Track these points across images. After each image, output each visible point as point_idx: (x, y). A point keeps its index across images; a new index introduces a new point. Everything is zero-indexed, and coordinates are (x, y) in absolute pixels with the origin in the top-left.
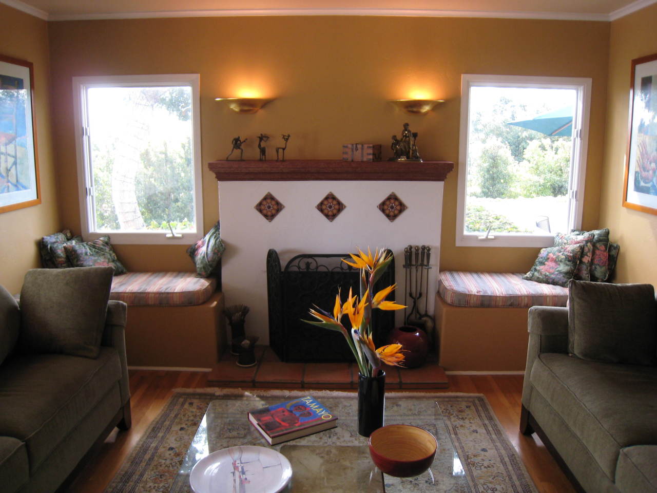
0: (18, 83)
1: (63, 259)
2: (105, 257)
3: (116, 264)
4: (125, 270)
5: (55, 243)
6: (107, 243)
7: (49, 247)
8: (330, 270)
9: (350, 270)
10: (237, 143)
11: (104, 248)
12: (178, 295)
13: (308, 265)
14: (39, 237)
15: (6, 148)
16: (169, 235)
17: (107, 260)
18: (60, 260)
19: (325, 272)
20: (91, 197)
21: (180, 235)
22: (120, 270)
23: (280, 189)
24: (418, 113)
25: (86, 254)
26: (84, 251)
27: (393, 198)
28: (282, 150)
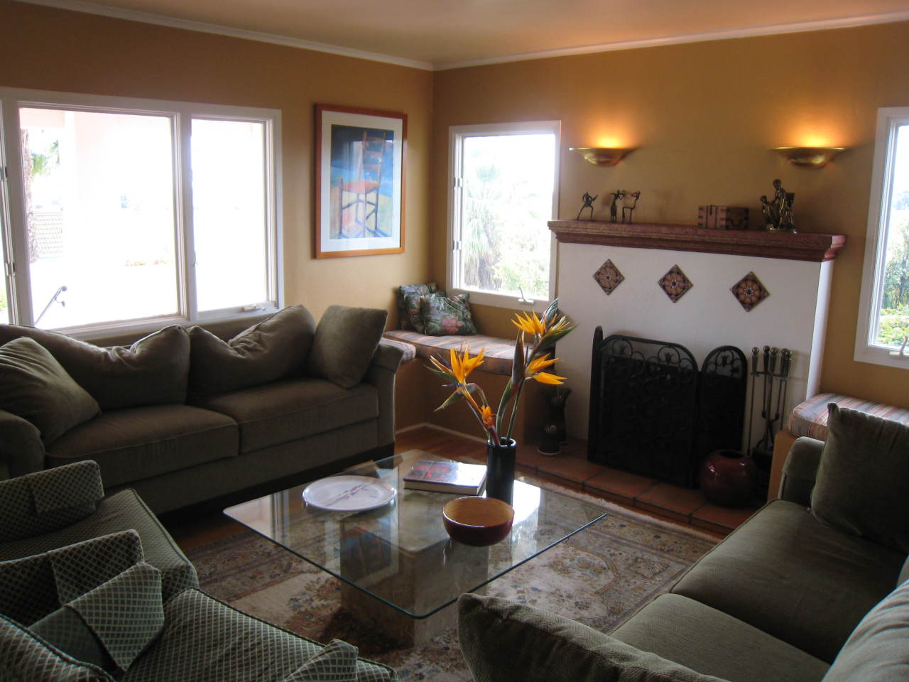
0: (387, 135)
1: (416, 310)
2: (456, 315)
3: (466, 323)
4: (474, 332)
5: (413, 293)
6: (464, 301)
7: (405, 296)
8: (646, 359)
9: (668, 363)
10: (588, 200)
11: (459, 305)
12: (493, 360)
13: (622, 349)
14: (397, 285)
15: (366, 197)
16: (521, 300)
17: (457, 318)
18: (413, 310)
19: (639, 361)
20: (458, 251)
21: (532, 302)
22: (468, 330)
23: (622, 257)
24: (809, 166)
25: (438, 308)
26: (437, 304)
27: (751, 279)
28: (629, 210)
